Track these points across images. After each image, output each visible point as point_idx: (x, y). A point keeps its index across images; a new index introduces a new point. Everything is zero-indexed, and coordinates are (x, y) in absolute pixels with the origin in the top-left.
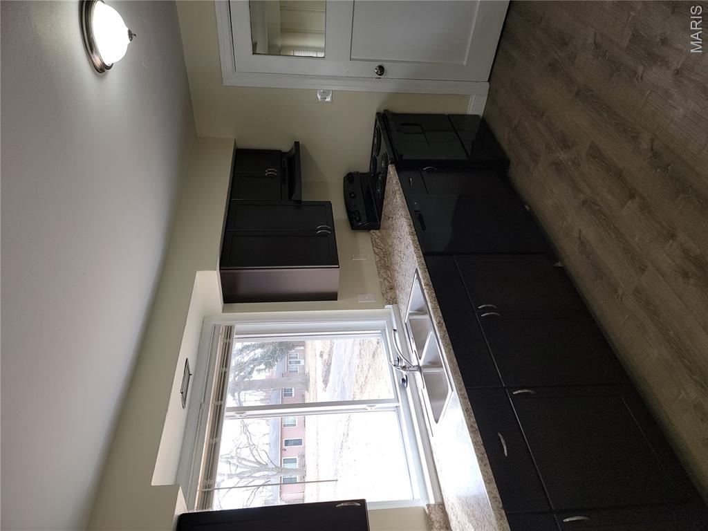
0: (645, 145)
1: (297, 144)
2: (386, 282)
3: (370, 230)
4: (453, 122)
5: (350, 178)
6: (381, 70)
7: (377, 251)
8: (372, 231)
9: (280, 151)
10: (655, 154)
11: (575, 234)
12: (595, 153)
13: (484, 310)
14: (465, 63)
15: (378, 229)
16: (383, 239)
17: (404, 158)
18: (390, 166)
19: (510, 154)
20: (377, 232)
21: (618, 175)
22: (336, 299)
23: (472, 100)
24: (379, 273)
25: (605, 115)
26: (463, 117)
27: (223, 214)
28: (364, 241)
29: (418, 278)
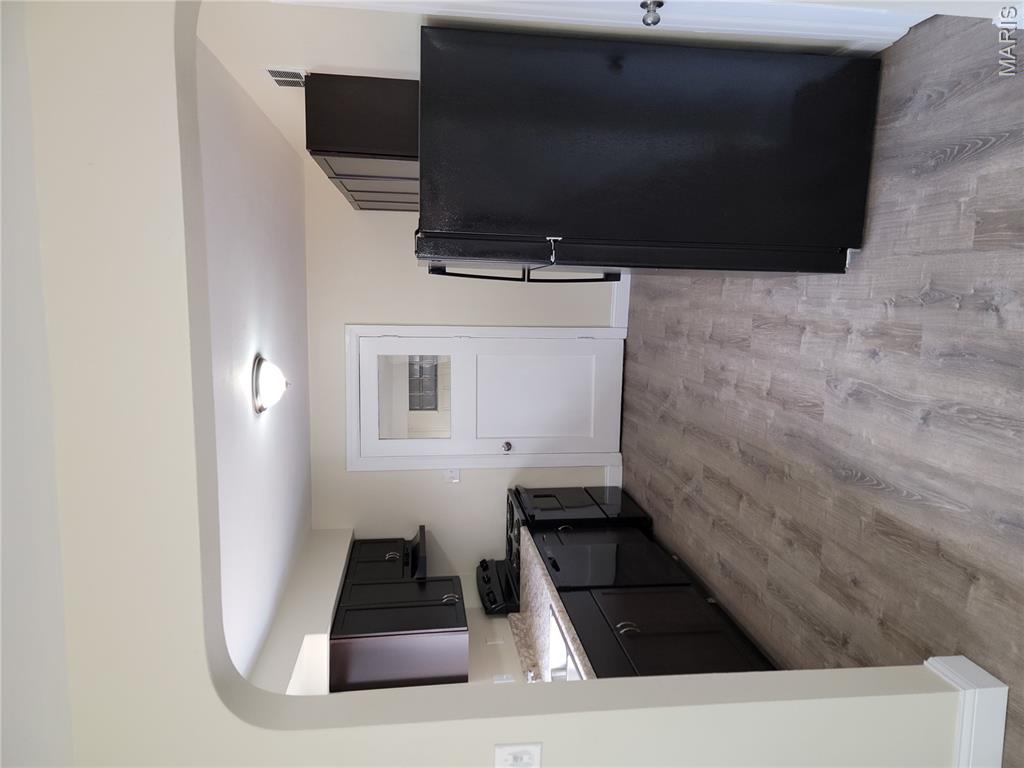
0: (736, 450)
1: (422, 528)
2: (528, 660)
3: (508, 613)
4: (592, 495)
5: (484, 565)
6: (509, 446)
7: (515, 631)
8: (510, 615)
9: (403, 539)
10: (743, 453)
11: (716, 560)
12: (709, 474)
13: (622, 627)
14: (592, 435)
15: (518, 611)
16: (523, 621)
17: (536, 518)
18: (522, 529)
19: (650, 511)
20: (517, 615)
21: (726, 484)
22: (466, 681)
23: (607, 470)
24: (519, 652)
25: (705, 438)
26: (602, 489)
27: (340, 577)
28: (502, 626)
29: (554, 614)
